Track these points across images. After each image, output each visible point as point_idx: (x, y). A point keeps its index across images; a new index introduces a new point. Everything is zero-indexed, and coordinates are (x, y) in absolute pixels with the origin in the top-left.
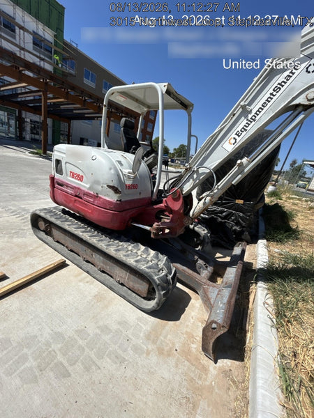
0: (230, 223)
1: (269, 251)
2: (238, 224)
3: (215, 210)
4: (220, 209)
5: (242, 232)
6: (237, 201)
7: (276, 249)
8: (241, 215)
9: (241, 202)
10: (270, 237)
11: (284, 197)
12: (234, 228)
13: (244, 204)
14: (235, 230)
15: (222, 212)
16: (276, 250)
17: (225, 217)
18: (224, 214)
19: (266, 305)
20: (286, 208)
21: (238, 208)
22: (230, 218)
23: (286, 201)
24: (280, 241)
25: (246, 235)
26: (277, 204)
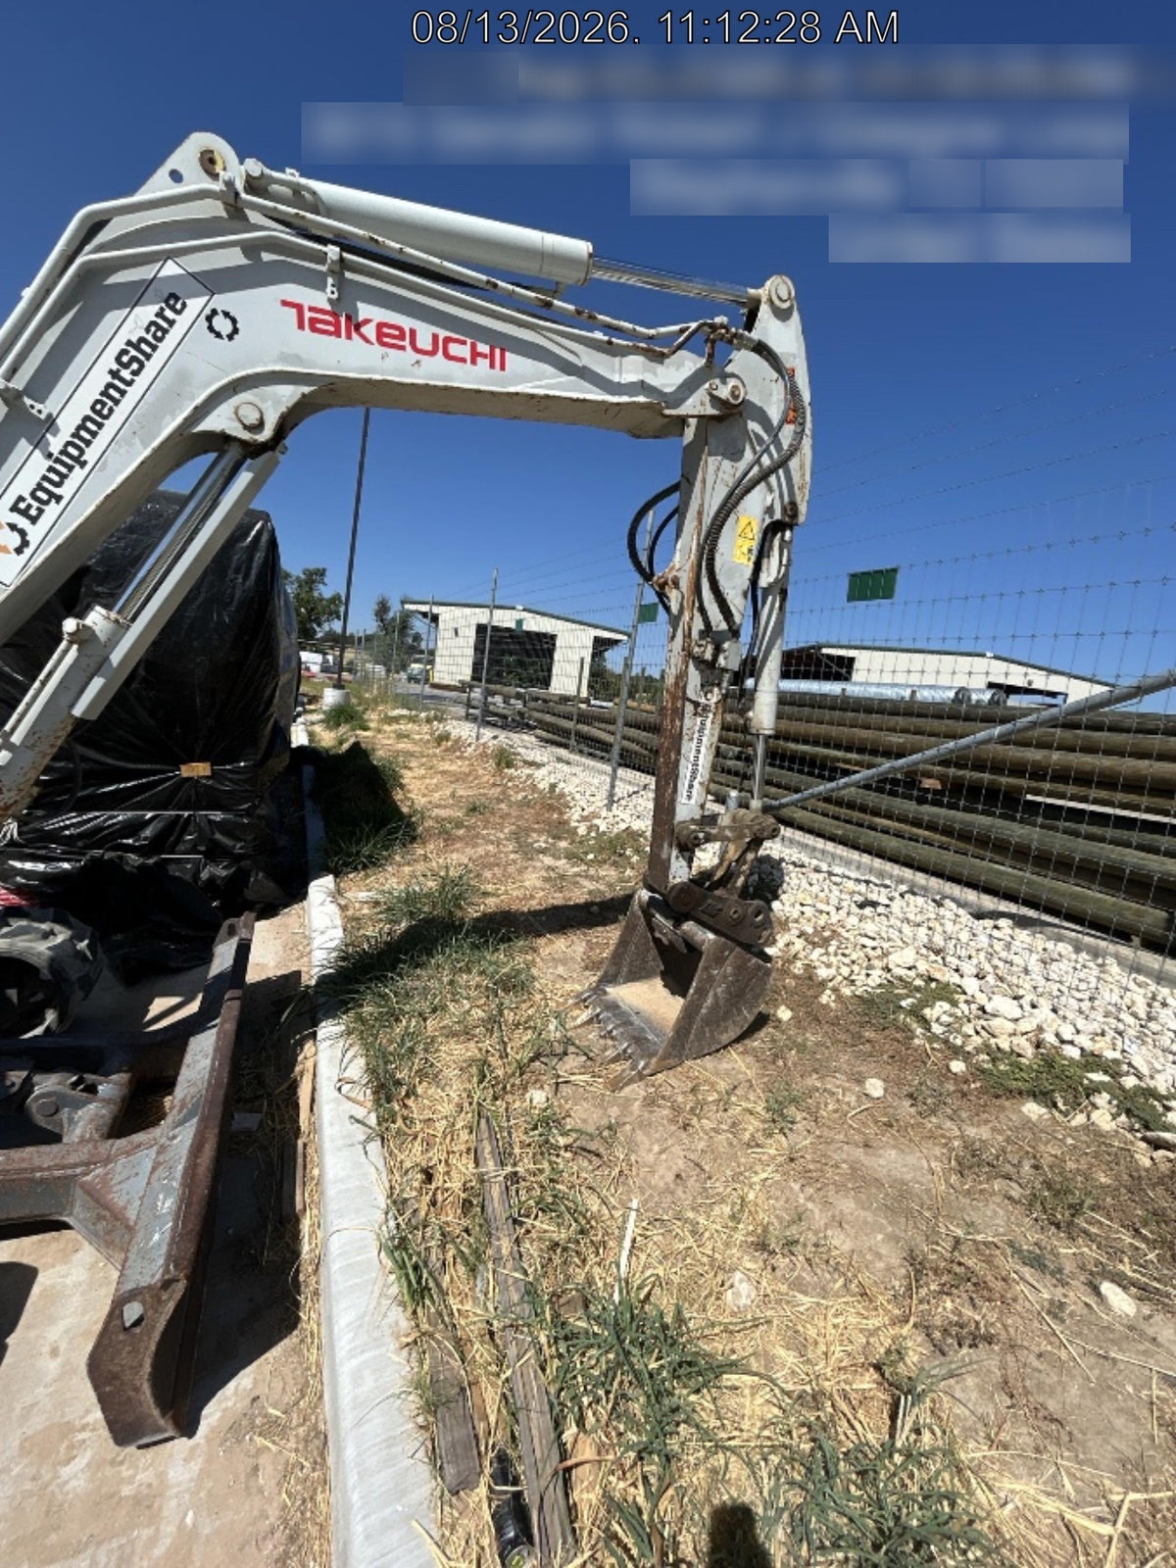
0: (186, 862)
1: (343, 908)
2: (214, 853)
3: (99, 829)
4: (121, 817)
5: (239, 880)
6: (188, 771)
7: (362, 891)
8: (217, 816)
9: (200, 769)
10: (341, 862)
11: (372, 717)
12: (204, 875)
13: (214, 775)
14: (212, 880)
15: (133, 828)
16: (363, 895)
17: (158, 844)
18: (148, 832)
19: (346, 1088)
20: (380, 753)
21: (201, 795)
22: (179, 839)
23: (379, 731)
24: (372, 863)
25: (260, 882)
26: (356, 745)
